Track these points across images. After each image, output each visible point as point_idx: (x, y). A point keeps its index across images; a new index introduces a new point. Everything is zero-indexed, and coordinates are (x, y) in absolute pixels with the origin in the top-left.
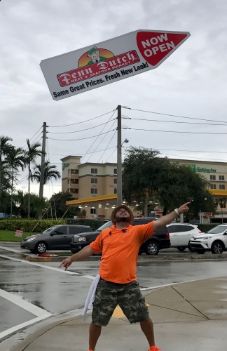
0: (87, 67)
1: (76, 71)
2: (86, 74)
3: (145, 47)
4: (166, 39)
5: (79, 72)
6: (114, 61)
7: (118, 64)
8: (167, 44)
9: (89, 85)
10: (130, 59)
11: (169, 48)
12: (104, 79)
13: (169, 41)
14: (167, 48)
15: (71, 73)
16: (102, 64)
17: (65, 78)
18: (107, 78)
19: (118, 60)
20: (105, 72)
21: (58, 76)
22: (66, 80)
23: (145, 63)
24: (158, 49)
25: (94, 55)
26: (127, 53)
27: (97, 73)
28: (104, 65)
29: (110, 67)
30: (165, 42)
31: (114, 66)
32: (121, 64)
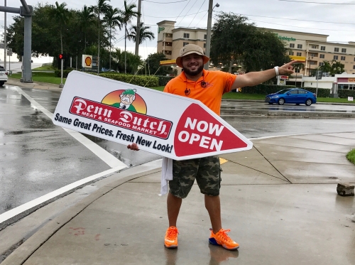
1: (95, 104)
2: (102, 115)
3: (186, 126)
4: (218, 134)
5: (97, 108)
6: (140, 120)
7: (141, 126)
8: (214, 141)
9: (95, 130)
10: (159, 129)
12: (115, 133)
13: (218, 139)
14: (209, 145)
17: (80, 105)
18: (118, 134)
19: (146, 121)
20: (122, 126)
22: (79, 108)
23: (170, 146)
24: (197, 139)
25: (127, 98)
26: (161, 120)
27: (113, 121)
28: (127, 117)
29: (131, 123)
30: (213, 136)
31: (136, 125)
32: (146, 128)
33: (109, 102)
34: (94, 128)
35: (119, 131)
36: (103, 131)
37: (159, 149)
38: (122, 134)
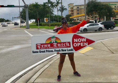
0: (49, 44)
1: (44, 44)
2: (47, 47)
3: (75, 42)
4: (85, 41)
5: (45, 45)
6: (60, 44)
7: (61, 46)
8: (85, 43)
9: (47, 52)
10: (67, 45)
11: (85, 45)
12: (54, 51)
13: (86, 42)
14: (84, 45)
15: (42, 44)
16: (55, 44)
17: (39, 46)
18: (55, 51)
19: (62, 44)
20: (55, 48)
21: (37, 44)
22: (39, 47)
24: (80, 44)
25: (53, 39)
26: (66, 42)
27: (52, 47)
28: (56, 45)
30: (84, 42)
31: (59, 46)
32: (63, 46)
33: (48, 42)
34: (46, 51)
35: (55, 50)
36: (50, 51)
37: (69, 51)
38: (56, 50)
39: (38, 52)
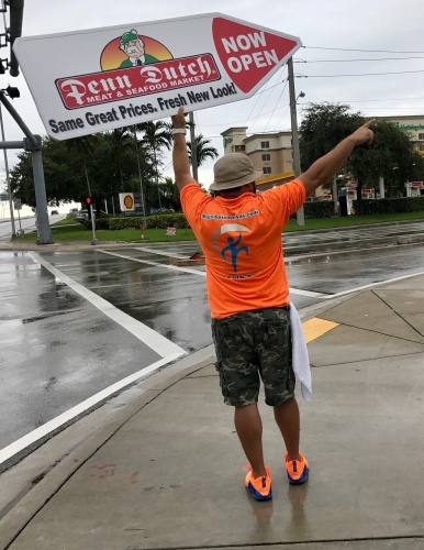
1: (97, 77)
3: (228, 51)
4: (264, 43)
5: (103, 82)
6: (172, 69)
7: (181, 78)
8: (266, 53)
9: (127, 115)
10: (203, 71)
11: (270, 63)
12: (155, 105)
13: (268, 49)
14: (265, 61)
16: (150, 70)
17: (74, 88)
18: (161, 104)
20: (156, 91)
21: (58, 82)
22: (75, 94)
23: (230, 85)
24: (250, 61)
25: (133, 48)
27: (140, 90)
28: (154, 75)
29: (165, 80)
30: (261, 49)
31: (173, 79)
32: (187, 77)
34: (123, 113)
35: (159, 99)
36: (139, 111)
38: (166, 102)
39: (78, 123)
